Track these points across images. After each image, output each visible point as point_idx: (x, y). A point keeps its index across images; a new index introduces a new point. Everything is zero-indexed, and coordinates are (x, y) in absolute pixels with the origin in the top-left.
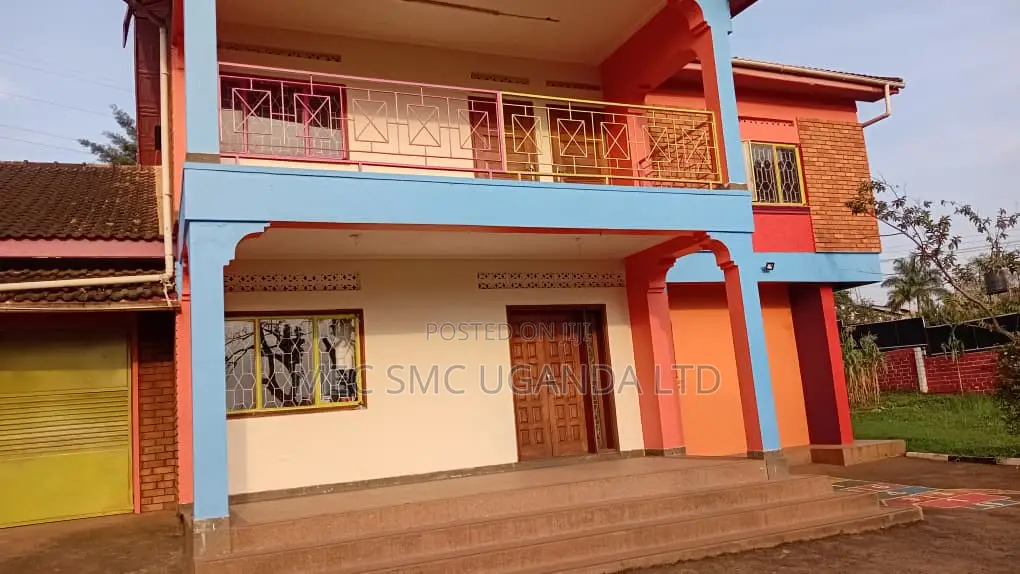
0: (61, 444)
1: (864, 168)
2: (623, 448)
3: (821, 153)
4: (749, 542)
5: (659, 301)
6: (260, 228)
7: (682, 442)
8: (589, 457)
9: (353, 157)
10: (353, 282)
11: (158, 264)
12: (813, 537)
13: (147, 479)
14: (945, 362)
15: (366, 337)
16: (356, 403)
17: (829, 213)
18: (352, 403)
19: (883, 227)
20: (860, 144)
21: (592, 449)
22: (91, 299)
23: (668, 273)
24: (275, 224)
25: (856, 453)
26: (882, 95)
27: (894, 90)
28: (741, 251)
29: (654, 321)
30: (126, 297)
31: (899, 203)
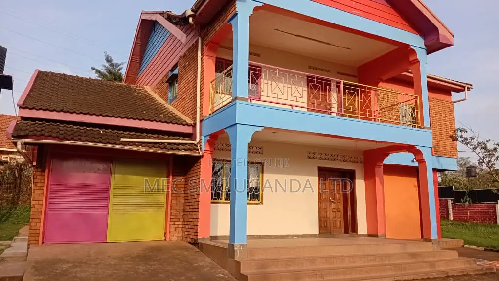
0: (138, 208)
1: (453, 121)
2: (360, 232)
3: (437, 113)
4: (437, 274)
5: (380, 170)
6: (260, 129)
7: (385, 232)
8: (346, 235)
9: (263, 98)
10: (259, 151)
11: (191, 136)
12: (458, 274)
13: (172, 226)
14: (463, 207)
15: (264, 175)
16: (259, 202)
17: (439, 139)
18: (257, 202)
19: (460, 146)
20: (452, 111)
21: (346, 232)
22: (172, 149)
23: (385, 160)
24: (265, 128)
25: (445, 244)
26: (464, 90)
27: (469, 89)
28: (427, 155)
29: (377, 179)
30: (185, 149)
31: (472, 138)
